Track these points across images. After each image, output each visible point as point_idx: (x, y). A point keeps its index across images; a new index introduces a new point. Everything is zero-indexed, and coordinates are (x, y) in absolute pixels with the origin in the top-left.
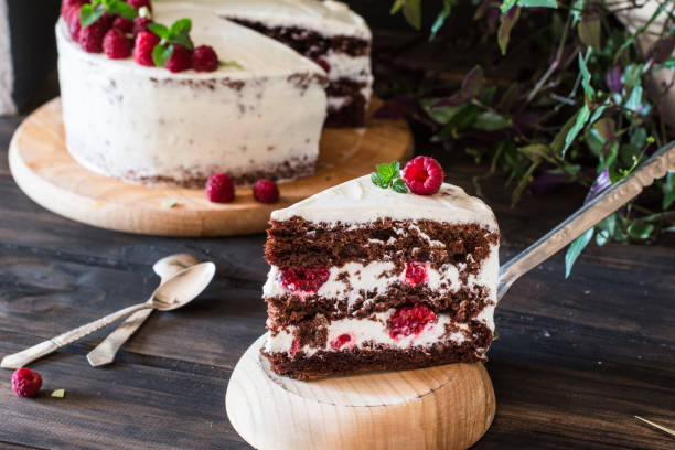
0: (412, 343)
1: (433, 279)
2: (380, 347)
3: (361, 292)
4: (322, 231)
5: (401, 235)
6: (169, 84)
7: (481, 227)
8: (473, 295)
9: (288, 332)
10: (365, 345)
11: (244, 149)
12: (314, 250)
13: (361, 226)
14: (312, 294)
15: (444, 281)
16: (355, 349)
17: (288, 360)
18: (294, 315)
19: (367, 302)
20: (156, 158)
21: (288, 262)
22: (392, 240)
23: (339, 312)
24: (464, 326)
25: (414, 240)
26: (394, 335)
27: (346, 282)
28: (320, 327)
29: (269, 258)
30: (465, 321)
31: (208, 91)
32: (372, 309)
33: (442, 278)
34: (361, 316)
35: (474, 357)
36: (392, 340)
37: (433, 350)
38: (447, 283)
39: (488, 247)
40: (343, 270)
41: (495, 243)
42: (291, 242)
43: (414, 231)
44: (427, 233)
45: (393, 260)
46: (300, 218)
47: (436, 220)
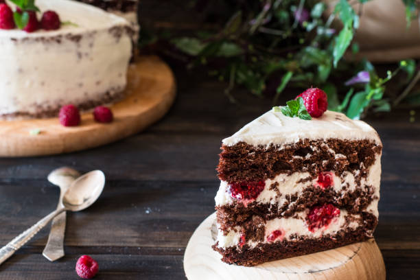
0: (323, 232)
1: (337, 184)
2: (302, 239)
3: (287, 197)
4: (260, 151)
5: (315, 151)
6: (26, 42)
7: (371, 142)
8: (364, 193)
9: (236, 231)
10: (292, 237)
11: (81, 85)
12: (254, 167)
13: (288, 147)
14: (252, 201)
15: (344, 184)
16: (285, 241)
17: (236, 252)
18: (240, 218)
19: (291, 204)
20: (15, 99)
21: (235, 178)
22: (308, 156)
23: (272, 214)
24: (358, 216)
25: (324, 155)
26: (311, 228)
27: (277, 190)
28: (260, 226)
29: (221, 176)
30: (358, 213)
31: (56, 44)
32: (295, 209)
33: (343, 183)
34: (287, 216)
35: (366, 236)
36: (310, 232)
37: (338, 236)
38: (346, 186)
39: (374, 156)
40: (274, 182)
41: (379, 153)
42: (237, 162)
43: (325, 148)
44: (333, 149)
45: (309, 171)
46: (244, 143)
47: (340, 138)
